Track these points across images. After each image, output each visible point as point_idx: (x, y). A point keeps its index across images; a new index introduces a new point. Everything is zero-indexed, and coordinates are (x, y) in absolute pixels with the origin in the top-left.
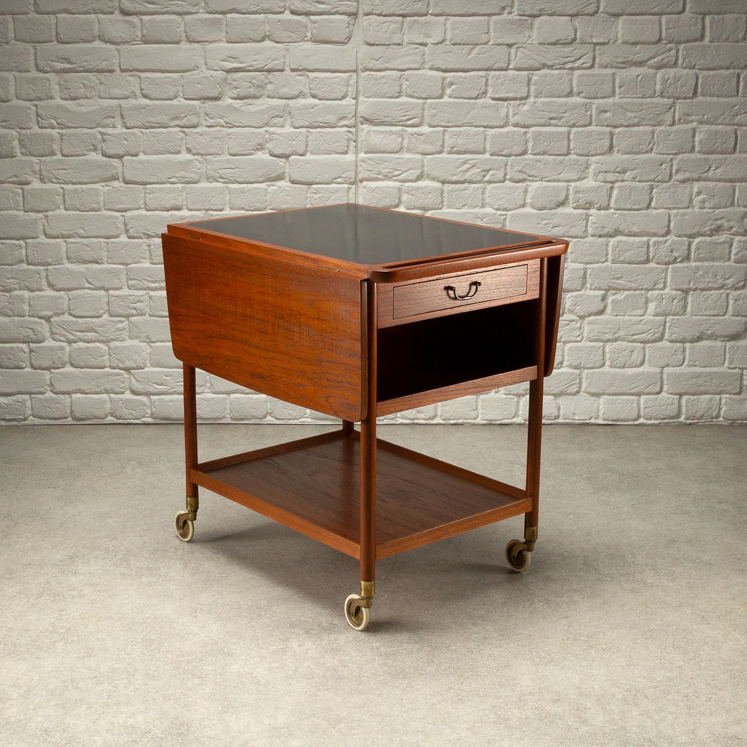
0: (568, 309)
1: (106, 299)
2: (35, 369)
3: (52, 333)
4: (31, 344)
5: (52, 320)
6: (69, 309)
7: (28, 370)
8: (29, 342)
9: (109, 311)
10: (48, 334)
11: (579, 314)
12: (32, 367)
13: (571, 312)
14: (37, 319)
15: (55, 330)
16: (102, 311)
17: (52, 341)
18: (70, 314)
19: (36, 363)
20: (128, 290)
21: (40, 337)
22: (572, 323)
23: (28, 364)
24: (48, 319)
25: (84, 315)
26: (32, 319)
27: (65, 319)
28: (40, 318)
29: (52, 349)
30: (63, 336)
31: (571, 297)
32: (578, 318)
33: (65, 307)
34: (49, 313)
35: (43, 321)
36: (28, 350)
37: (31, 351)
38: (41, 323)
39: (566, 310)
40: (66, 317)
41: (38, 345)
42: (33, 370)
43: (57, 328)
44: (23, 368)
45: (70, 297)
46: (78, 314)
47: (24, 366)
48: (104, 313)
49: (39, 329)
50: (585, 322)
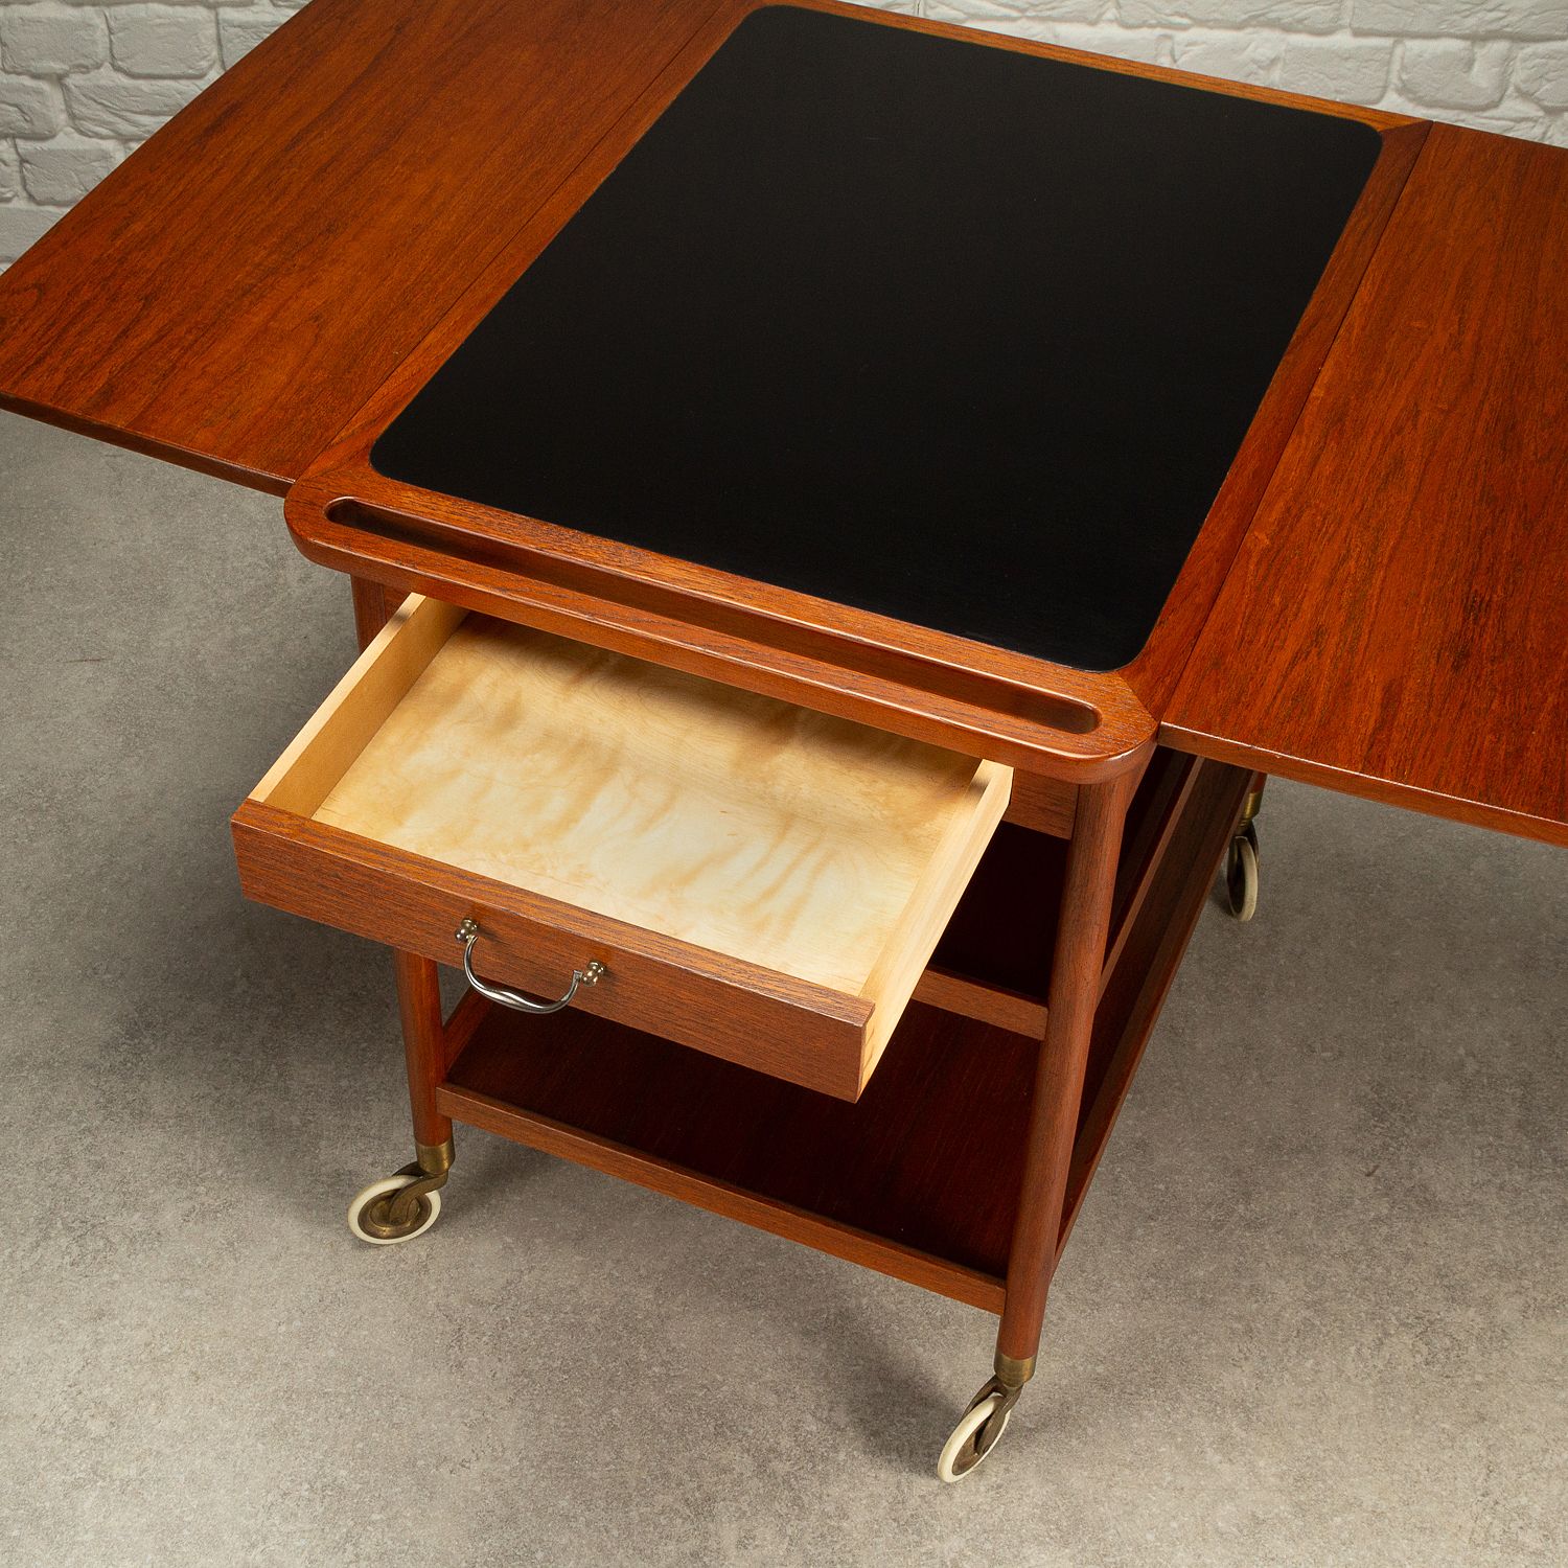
0: (1518, 89)
1: (211, 31)
2: (39, 203)
3: (73, 116)
4: (20, 142)
5: (69, 81)
6: (113, 56)
7: (21, 204)
8: (14, 137)
9: (223, 62)
10: (63, 117)
11: (1546, 103)
12: (31, 197)
13: (1524, 95)
14: (27, 81)
15: (78, 109)
16: (204, 64)
17: (76, 136)
18: (118, 69)
19: (39, 191)
20: (271, 8)
21: (40, 127)
22: (1523, 125)
23: (19, 188)
24: (59, 79)
25: (156, 72)
26: (14, 79)
27: (103, 82)
28: (36, 76)
29: (78, 156)
30: (103, 123)
31: (1535, 55)
32: (1541, 113)
33: (101, 50)
34: (58, 67)
35: (44, 86)
36: (15, 156)
37: (23, 161)
38: (39, 92)
39: (1511, 89)
40: (107, 76)
41: (38, 145)
42: (34, 207)
43: (83, 104)
44: (8, 200)
45: (112, 23)
46: (136, 70)
47: (9, 195)
48: (211, 67)
49: (37, 106)
50: (1559, 123)
